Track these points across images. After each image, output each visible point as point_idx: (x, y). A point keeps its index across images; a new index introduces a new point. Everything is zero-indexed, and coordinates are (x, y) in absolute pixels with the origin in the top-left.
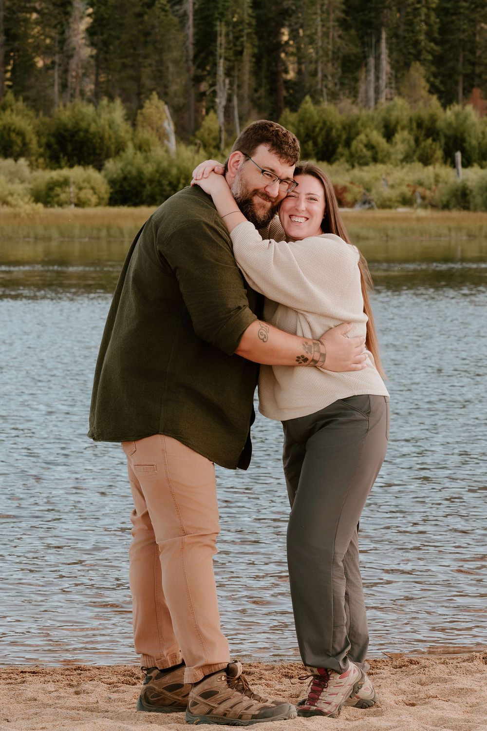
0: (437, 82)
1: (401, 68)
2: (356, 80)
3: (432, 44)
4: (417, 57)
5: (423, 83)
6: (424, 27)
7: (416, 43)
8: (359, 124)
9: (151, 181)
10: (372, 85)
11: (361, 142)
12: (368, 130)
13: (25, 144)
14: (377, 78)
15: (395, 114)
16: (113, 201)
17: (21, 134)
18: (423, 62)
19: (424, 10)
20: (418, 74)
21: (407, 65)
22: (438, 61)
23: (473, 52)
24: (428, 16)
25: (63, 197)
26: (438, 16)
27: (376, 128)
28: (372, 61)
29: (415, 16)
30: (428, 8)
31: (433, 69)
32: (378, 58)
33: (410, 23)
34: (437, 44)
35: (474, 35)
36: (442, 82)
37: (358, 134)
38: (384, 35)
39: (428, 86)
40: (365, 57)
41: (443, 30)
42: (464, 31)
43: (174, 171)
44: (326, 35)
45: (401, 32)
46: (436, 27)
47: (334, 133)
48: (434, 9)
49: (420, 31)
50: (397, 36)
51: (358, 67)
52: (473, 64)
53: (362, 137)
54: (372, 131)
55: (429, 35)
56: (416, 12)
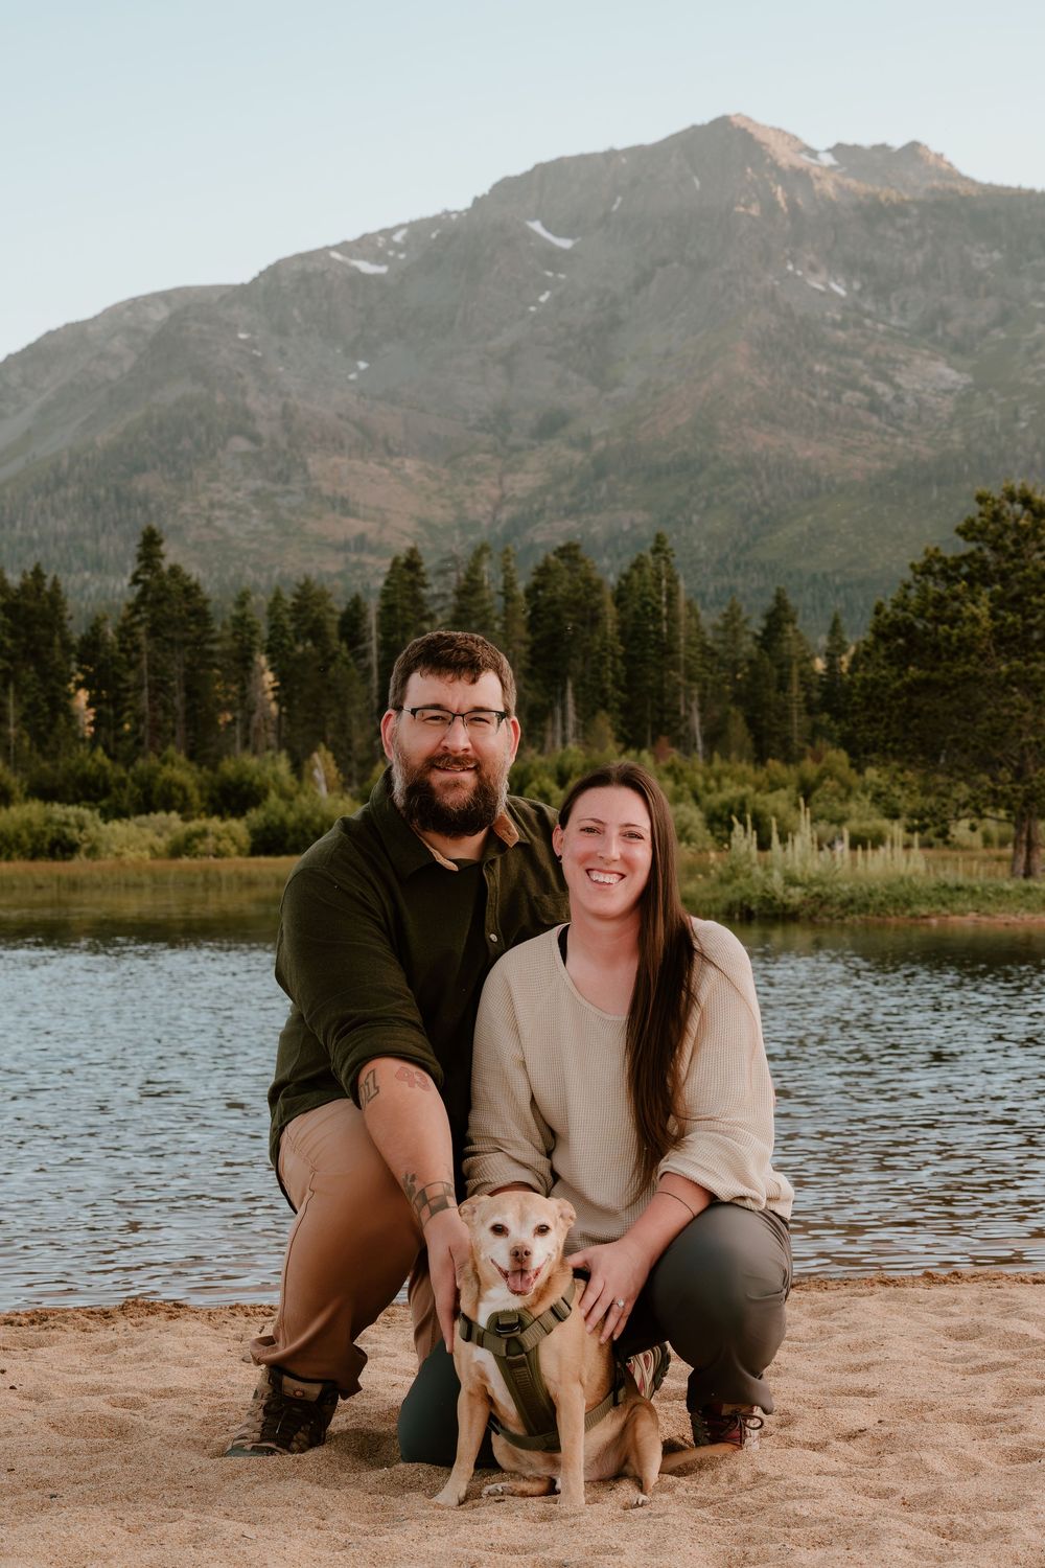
0: (625, 731)
1: (587, 715)
2: (543, 729)
3: (619, 693)
4: (604, 706)
5: (609, 731)
6: (610, 674)
7: (603, 691)
8: (532, 771)
9: (294, 830)
10: (559, 734)
11: (534, 789)
12: (540, 778)
13: (186, 798)
14: (564, 728)
15: (568, 761)
16: (255, 851)
17: (182, 788)
18: (608, 711)
19: (610, 658)
20: (605, 723)
21: (594, 713)
22: (626, 709)
23: (660, 698)
24: (614, 664)
25: (201, 848)
26: (624, 664)
27: (550, 775)
28: (558, 711)
29: (601, 665)
30: (614, 656)
31: (621, 717)
32: (564, 708)
33: (596, 672)
34: (624, 691)
35: (662, 682)
36: (630, 731)
37: (530, 781)
38: (570, 685)
39: (614, 734)
40: (551, 706)
41: (630, 677)
42: (652, 678)
43: (318, 819)
45: (587, 681)
46: (623, 675)
48: (620, 657)
49: (606, 680)
50: (583, 685)
51: (543, 718)
52: (661, 711)
53: (535, 785)
55: (615, 683)
56: (602, 660)
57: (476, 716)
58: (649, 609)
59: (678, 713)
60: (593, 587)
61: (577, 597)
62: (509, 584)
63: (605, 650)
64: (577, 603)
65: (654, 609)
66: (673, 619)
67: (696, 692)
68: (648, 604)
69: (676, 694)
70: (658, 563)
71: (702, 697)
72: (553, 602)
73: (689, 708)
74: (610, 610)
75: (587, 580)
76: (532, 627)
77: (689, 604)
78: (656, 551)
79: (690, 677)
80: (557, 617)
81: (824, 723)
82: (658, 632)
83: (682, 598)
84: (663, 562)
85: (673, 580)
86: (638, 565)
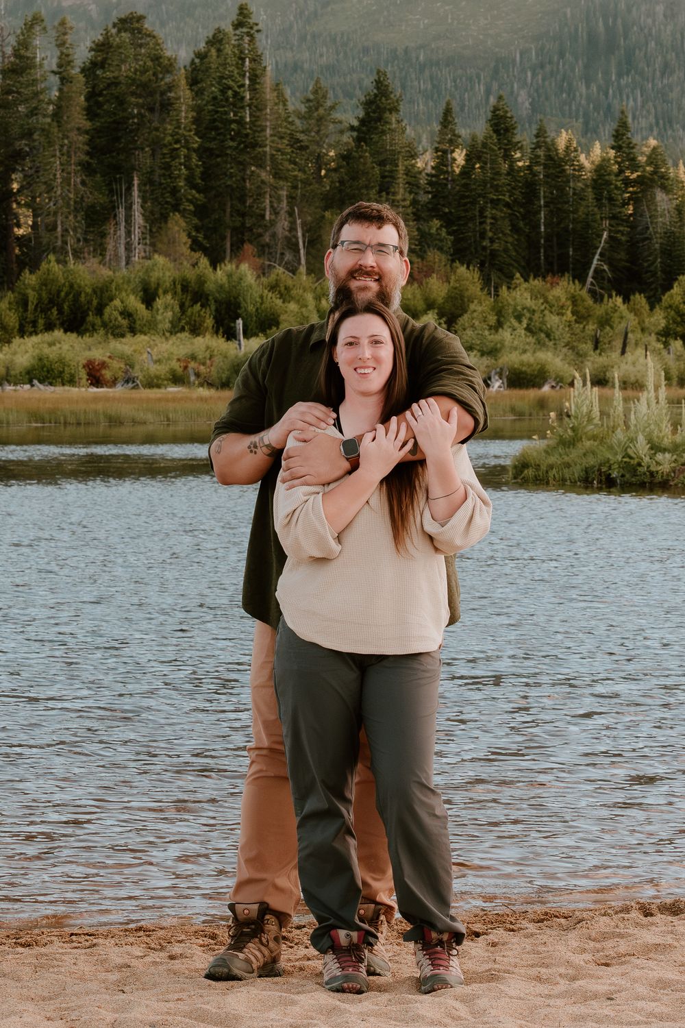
0: (200, 237)
1: (156, 220)
2: (103, 235)
3: (194, 192)
4: (176, 208)
5: (184, 238)
6: (184, 171)
7: (174, 191)
8: (113, 287)
10: (123, 241)
11: (116, 308)
12: (124, 294)
14: (129, 233)
15: (155, 275)
18: (183, 213)
19: (184, 151)
20: (178, 228)
21: (164, 218)
22: (201, 211)
23: (242, 199)
24: (188, 157)
26: (200, 159)
27: (134, 292)
28: (122, 212)
29: (173, 158)
30: (188, 149)
31: (196, 221)
32: (129, 208)
33: (167, 167)
34: (199, 192)
35: (244, 180)
36: (206, 237)
37: (111, 300)
38: (136, 182)
39: (189, 241)
40: (114, 208)
41: (205, 176)
42: (231, 176)
44: (67, 181)
45: (156, 178)
46: (198, 171)
47: (83, 298)
48: (195, 150)
49: (179, 176)
50: (151, 182)
51: (106, 220)
52: (243, 215)
53: (117, 302)
54: (128, 295)
55: (190, 180)
56: (174, 154)
57: (381, 248)
58: (230, 93)
59: (263, 216)
60: (162, 65)
61: (144, 78)
62: (65, 62)
63: (177, 142)
64: (144, 86)
65: (236, 94)
66: (258, 107)
67: (284, 193)
68: (230, 88)
69: (260, 195)
70: (242, 39)
71: (291, 198)
72: (115, 83)
73: (276, 212)
74: (184, 94)
75: (157, 59)
76: (91, 113)
77: (277, 87)
78: (238, 25)
79: (277, 175)
80: (121, 102)
81: (433, 231)
82: (241, 122)
83: (268, 80)
84: (247, 39)
85: (256, 59)
86: (216, 41)
